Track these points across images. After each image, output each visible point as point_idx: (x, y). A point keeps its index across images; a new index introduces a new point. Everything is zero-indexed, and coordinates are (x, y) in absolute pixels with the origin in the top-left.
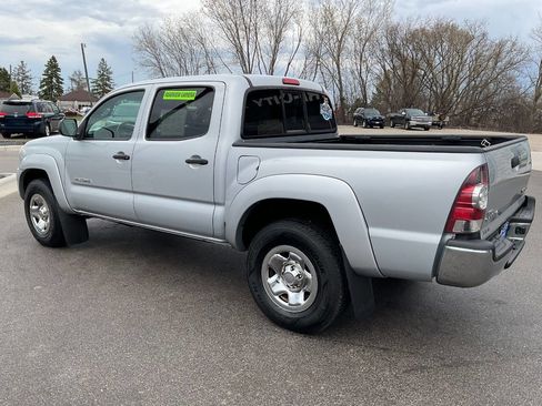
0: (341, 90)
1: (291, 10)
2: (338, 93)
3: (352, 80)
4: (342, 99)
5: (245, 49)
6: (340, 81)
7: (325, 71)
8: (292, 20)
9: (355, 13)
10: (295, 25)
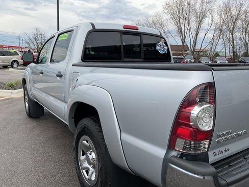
0: (233, 48)
1: (208, 8)
2: (231, 49)
3: (240, 42)
4: (234, 52)
5: (183, 28)
6: (233, 43)
7: (225, 38)
8: (208, 13)
9: (244, 9)
10: (210, 16)
